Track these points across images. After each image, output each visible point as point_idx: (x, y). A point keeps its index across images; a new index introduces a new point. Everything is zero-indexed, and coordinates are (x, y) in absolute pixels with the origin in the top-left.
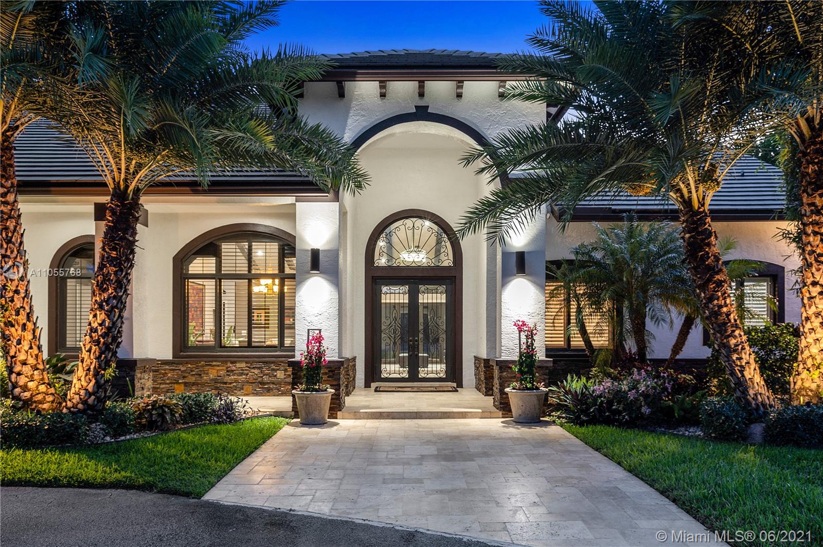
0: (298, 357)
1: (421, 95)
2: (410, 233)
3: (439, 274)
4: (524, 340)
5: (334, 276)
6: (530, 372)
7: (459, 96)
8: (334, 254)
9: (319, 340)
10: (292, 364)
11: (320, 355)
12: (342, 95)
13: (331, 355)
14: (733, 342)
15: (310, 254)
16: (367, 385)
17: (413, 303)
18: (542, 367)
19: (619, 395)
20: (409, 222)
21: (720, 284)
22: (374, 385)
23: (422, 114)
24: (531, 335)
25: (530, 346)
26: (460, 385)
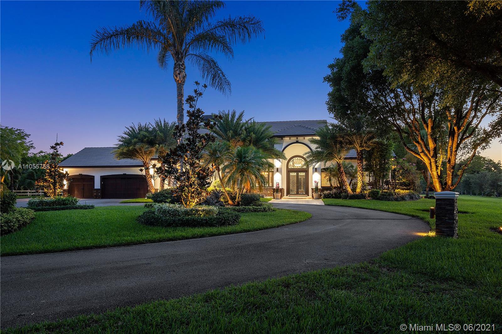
0: (274, 188)
1: (297, 139)
2: (297, 161)
3: (303, 170)
4: (316, 184)
5: (281, 173)
6: (317, 190)
7: (304, 139)
8: (281, 169)
9: (278, 184)
10: (273, 189)
11: (279, 187)
12: (282, 139)
13: (280, 187)
14: (345, 184)
15: (276, 169)
16: (287, 196)
17: (298, 176)
18: (320, 189)
19: (330, 193)
20: (296, 158)
21: (343, 175)
22: (288, 195)
23: (297, 142)
24: (317, 184)
25: (317, 185)
26: (308, 196)
